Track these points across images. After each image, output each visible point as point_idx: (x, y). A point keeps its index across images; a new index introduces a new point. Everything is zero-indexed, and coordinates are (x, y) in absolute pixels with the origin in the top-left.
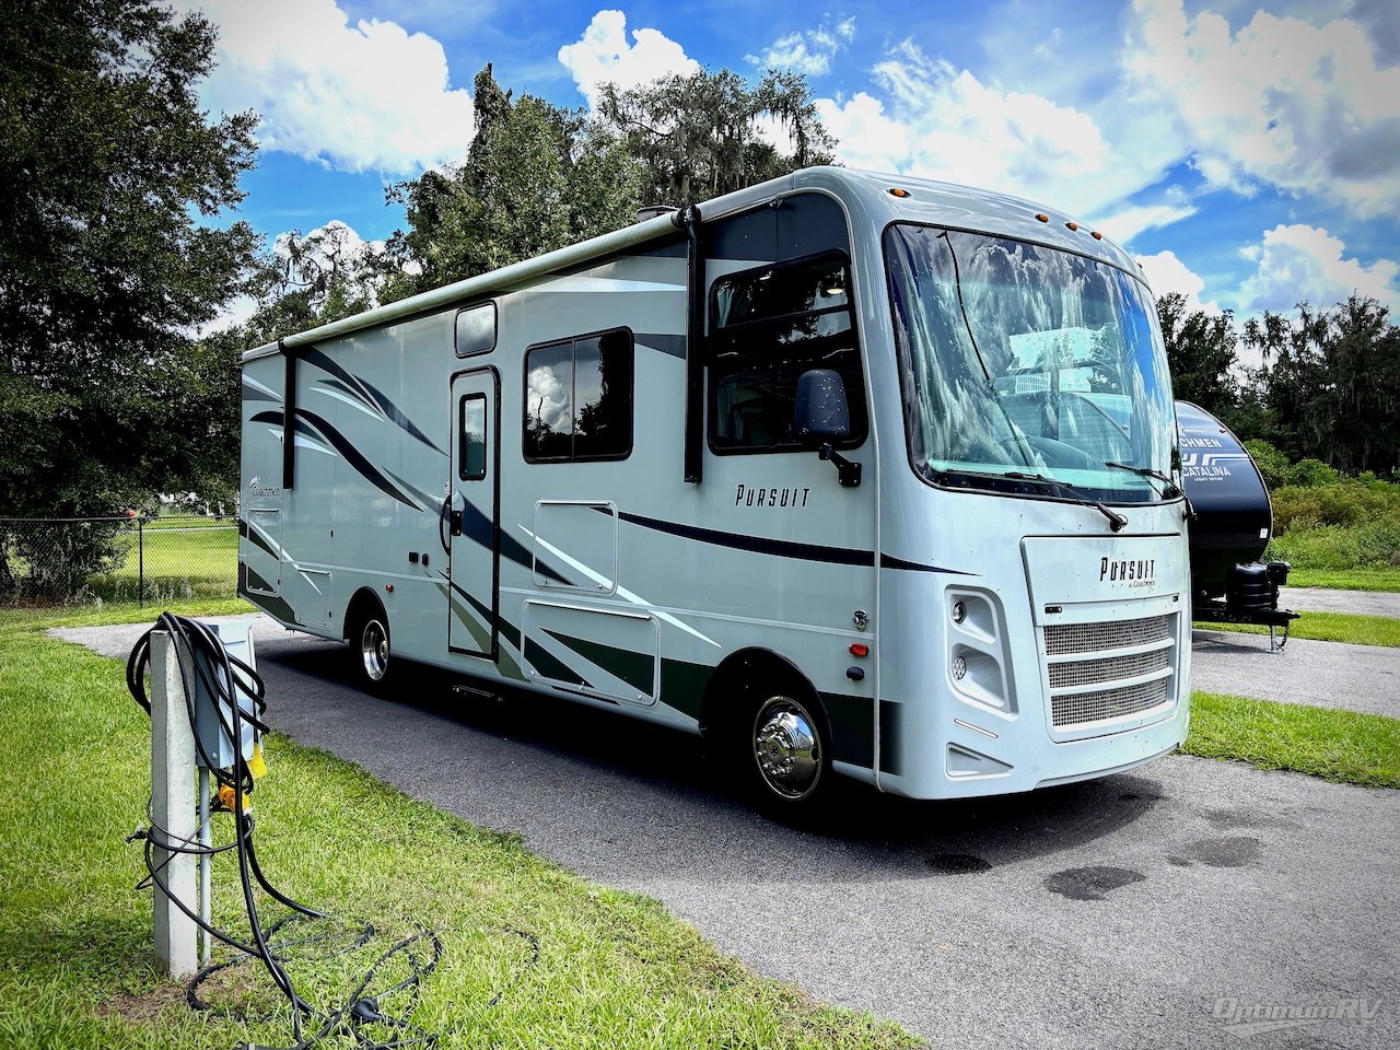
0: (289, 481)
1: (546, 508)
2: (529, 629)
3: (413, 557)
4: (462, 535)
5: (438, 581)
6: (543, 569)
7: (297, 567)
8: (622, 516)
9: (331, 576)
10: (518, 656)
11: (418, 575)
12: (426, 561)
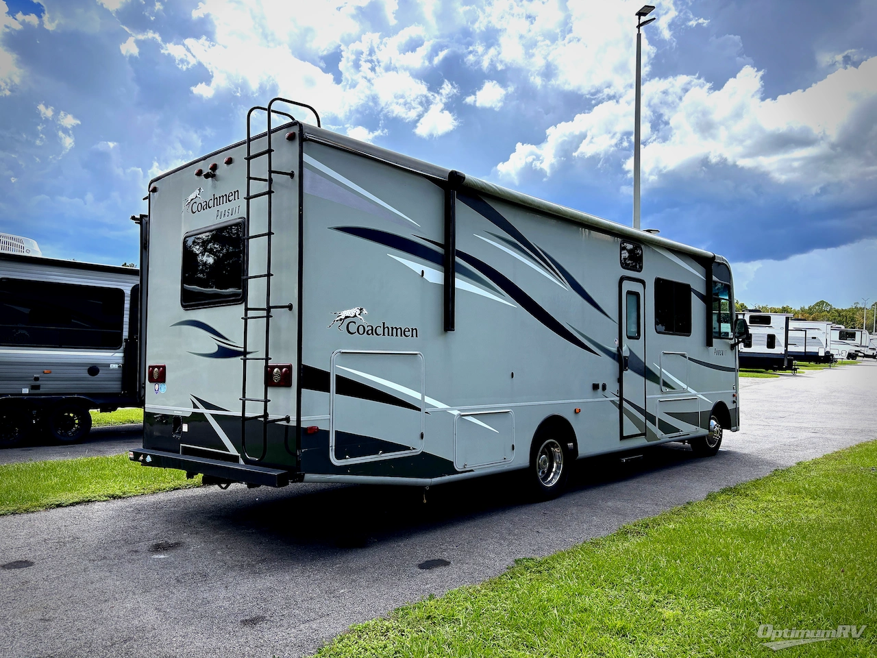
0: (448, 324)
1: (666, 356)
2: (659, 414)
3: (595, 387)
4: (629, 370)
5: (612, 399)
6: (665, 384)
7: (456, 412)
8: (690, 359)
9: (513, 414)
10: (655, 429)
11: (599, 398)
12: (604, 387)
